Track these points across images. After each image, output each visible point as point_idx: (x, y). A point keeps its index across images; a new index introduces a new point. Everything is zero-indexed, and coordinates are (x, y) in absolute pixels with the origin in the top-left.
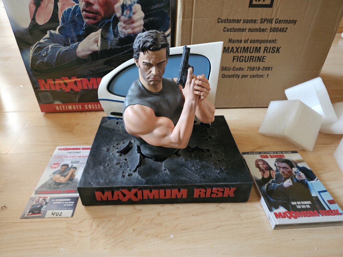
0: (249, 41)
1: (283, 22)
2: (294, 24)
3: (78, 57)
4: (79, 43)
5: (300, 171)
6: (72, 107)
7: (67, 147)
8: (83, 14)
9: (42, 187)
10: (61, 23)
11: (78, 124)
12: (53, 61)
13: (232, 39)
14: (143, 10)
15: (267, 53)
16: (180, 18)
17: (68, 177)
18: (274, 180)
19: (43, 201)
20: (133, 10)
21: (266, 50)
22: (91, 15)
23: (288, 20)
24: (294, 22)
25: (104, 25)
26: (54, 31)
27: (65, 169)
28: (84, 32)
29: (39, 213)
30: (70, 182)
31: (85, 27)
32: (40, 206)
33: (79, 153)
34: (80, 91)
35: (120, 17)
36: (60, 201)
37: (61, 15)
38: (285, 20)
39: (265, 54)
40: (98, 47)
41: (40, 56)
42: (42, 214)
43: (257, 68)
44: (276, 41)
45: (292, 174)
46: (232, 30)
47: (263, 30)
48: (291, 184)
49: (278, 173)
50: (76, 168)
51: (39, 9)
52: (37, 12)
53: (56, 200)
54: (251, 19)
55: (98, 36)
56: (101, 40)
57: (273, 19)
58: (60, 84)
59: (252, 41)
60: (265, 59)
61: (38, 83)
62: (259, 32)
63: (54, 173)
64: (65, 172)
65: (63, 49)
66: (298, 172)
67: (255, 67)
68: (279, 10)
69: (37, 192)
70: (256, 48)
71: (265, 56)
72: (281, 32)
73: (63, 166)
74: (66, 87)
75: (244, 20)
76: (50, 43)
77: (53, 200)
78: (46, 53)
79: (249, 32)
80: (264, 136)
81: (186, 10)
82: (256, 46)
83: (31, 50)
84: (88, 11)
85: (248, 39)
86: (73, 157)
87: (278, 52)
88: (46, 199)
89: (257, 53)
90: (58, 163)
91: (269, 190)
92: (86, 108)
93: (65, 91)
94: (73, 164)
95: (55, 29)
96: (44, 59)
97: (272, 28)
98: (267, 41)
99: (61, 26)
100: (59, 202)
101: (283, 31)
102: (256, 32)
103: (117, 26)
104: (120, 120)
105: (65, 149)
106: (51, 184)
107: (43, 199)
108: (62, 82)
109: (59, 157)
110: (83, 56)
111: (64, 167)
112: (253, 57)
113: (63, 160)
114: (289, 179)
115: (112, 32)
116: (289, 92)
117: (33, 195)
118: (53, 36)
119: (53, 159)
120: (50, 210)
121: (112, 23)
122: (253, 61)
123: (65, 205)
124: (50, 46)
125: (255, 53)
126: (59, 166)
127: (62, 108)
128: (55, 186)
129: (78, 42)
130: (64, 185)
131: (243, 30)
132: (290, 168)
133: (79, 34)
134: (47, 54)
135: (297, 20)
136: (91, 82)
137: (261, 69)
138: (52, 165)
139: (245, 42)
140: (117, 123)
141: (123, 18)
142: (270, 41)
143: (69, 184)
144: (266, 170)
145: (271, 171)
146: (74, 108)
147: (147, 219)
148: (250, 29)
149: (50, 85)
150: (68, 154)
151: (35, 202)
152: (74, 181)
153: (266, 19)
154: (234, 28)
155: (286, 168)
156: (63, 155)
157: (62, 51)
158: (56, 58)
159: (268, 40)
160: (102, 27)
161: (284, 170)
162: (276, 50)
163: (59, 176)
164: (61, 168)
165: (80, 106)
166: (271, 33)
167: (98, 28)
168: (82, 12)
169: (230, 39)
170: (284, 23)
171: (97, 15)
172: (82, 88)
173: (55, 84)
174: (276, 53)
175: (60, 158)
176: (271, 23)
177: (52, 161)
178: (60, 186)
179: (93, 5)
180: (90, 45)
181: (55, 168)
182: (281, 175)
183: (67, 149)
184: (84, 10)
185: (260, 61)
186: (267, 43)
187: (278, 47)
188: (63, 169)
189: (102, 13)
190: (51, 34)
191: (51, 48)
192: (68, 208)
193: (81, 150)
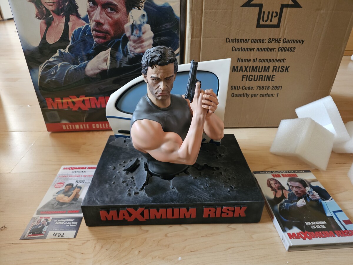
0: (258, 60)
1: (291, 41)
2: (302, 44)
3: (87, 76)
4: (89, 62)
5: (314, 190)
6: (80, 127)
7: (73, 166)
8: (93, 33)
9: (44, 207)
10: (71, 42)
11: (84, 144)
12: (61, 79)
13: (240, 58)
14: (152, 30)
15: (276, 72)
16: (188, 38)
17: (72, 197)
18: (287, 199)
19: (45, 221)
20: (143, 30)
21: (275, 69)
22: (101, 35)
23: (295, 40)
24: (302, 42)
25: (113, 44)
26: (64, 50)
27: (69, 188)
28: (94, 51)
29: (40, 234)
30: (74, 202)
31: (95, 45)
32: (42, 227)
33: (84, 172)
34: (88, 109)
35: (129, 37)
36: (63, 222)
37: (71, 34)
38: (292, 40)
39: (274, 73)
40: (107, 66)
41: (49, 74)
42: (43, 234)
43: (267, 87)
44: (284, 60)
45: (306, 193)
46: (240, 49)
47: (271, 49)
48: (305, 203)
49: (291, 192)
50: (80, 188)
51: (50, 28)
52: (48, 31)
53: (59, 221)
54: (259, 38)
55: (107, 55)
56: (111, 59)
57: (281, 39)
58: (68, 103)
59: (261, 61)
60: (274, 78)
61: (46, 102)
62: (267, 51)
63: (58, 193)
64: (69, 192)
65: (72, 67)
66: (311, 192)
67: (265, 86)
68: (286, 30)
69: (39, 213)
70: (265, 67)
71: (274, 75)
72: (289, 51)
73: (67, 185)
74: (74, 106)
75: (252, 40)
76: (60, 61)
77: (55, 221)
78: (55, 71)
79: (257, 51)
80: (276, 155)
81: (195, 30)
82: (265, 66)
83: (40, 68)
84: (98, 30)
85: (257, 58)
86: (78, 176)
87: (287, 71)
88: (48, 219)
89: (266, 72)
90: (63, 182)
91: (282, 209)
92: (94, 127)
93: (73, 110)
94: (78, 183)
95: (64, 48)
96: (53, 78)
97: (280, 48)
98: (276, 61)
99: (71, 46)
100: (61, 222)
101: (291, 50)
102: (264, 51)
103: (127, 45)
104: (127, 138)
105: (70, 168)
106: (55, 204)
107: (44, 219)
108: (70, 100)
109: (64, 176)
110: (92, 74)
111: (68, 187)
112: (263, 76)
113: (67, 180)
114: (302, 198)
115: (121, 51)
116: (299, 111)
117: (35, 215)
118: (63, 54)
119: (58, 178)
120: (53, 230)
121: (122, 42)
122: (262, 80)
123: (68, 226)
124: (59, 65)
125: (264, 72)
126: (63, 185)
127: (69, 127)
128: (59, 206)
129: (87, 61)
130: (68, 204)
131: (252, 49)
132: (303, 188)
133: (89, 53)
134: (56, 73)
135: (304, 40)
136: (99, 100)
137: (271, 88)
138: (56, 185)
139: (254, 61)
140: (125, 141)
141: (132, 37)
142: (279, 61)
143: (73, 204)
144: (278, 189)
145: (284, 190)
146: (82, 127)
147: (154, 241)
148: (259, 48)
149: (57, 103)
150: (73, 173)
151: (36, 222)
152: (78, 201)
153: (274, 39)
154: (243, 48)
155: (300, 187)
156: (68, 174)
157: (71, 69)
158: (64, 76)
159: (276, 59)
160: (112, 47)
161: (297, 189)
162: (284, 69)
163: (62, 195)
164: (65, 187)
165: (87, 125)
166: (279, 52)
167: (107, 47)
168: (92, 32)
169: (238, 58)
170: (292, 43)
171: (107, 34)
172: (90, 107)
173: (62, 103)
174: (285, 72)
175: (65, 178)
176: (279, 42)
177: (57, 180)
178: (63, 206)
179: (103, 24)
180: (99, 64)
181: (59, 187)
182: (294, 195)
183: (72, 168)
184: (94, 30)
185: (269, 80)
186: (276, 62)
187: (287, 67)
188: (67, 188)
189: (112, 32)
190: (61, 53)
191: (60, 67)
192: (71, 228)
193: (86, 170)
